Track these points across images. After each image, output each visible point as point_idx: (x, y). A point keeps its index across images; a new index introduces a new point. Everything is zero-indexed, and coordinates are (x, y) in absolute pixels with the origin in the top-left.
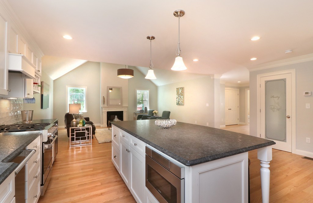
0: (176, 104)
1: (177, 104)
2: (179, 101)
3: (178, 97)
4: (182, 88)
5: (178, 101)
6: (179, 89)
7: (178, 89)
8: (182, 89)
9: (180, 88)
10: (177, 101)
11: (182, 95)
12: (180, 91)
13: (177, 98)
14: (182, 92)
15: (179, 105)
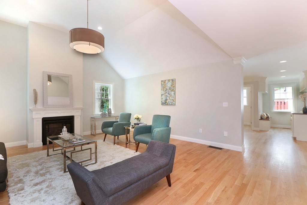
0: (160, 103)
1: (163, 104)
2: (166, 100)
3: (165, 93)
4: (172, 80)
5: (164, 100)
6: (167, 81)
7: (165, 82)
8: (172, 82)
9: (169, 80)
10: (162, 99)
11: (172, 91)
12: (169, 85)
13: (162, 95)
14: (172, 86)
15: (167, 105)
